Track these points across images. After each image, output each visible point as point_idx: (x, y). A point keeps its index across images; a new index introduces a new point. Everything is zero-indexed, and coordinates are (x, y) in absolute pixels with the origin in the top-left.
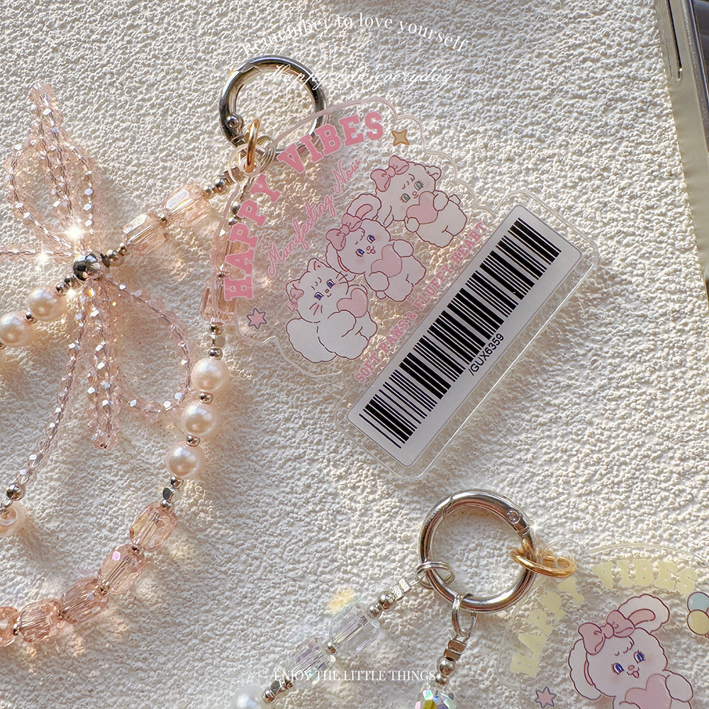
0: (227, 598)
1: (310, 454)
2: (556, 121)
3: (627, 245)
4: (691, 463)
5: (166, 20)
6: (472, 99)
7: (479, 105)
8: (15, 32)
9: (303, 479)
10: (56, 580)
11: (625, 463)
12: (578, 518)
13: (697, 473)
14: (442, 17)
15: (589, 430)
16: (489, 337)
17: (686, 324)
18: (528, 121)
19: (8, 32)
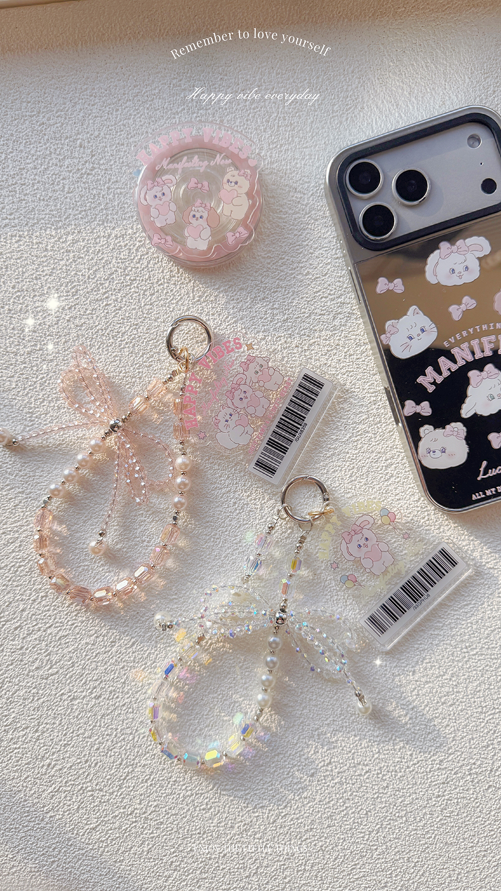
0: (208, 559)
1: (233, 489)
2: (314, 327)
3: (351, 376)
4: (389, 461)
5: (124, 300)
6: (276, 321)
7: (280, 324)
8: (44, 314)
9: (232, 500)
10: (126, 571)
11: (364, 466)
12: (349, 492)
13: (392, 465)
14: (257, 285)
15: (348, 455)
16: (301, 425)
17: (379, 405)
18: (302, 328)
19: (40, 314)
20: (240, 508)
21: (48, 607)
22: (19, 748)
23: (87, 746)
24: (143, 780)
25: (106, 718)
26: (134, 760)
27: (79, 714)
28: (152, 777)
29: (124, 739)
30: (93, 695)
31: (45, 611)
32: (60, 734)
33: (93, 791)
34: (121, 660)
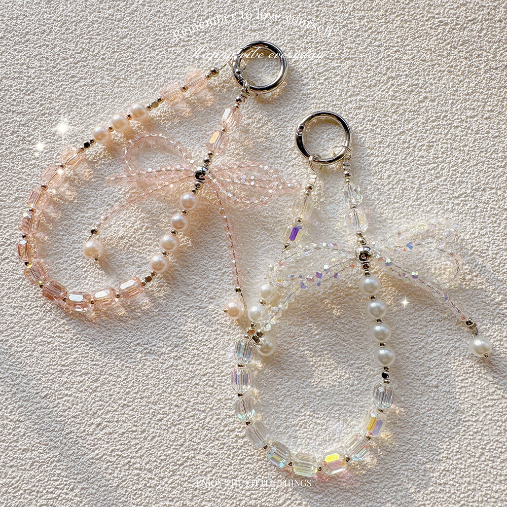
20: (394, 183)
21: (151, 241)
22: (71, 395)
23: (149, 413)
24: (202, 472)
25: (180, 385)
26: (198, 444)
27: (151, 373)
28: (214, 471)
29: (194, 416)
30: (173, 355)
31: (146, 245)
32: (122, 390)
33: (140, 469)
34: (216, 321)
